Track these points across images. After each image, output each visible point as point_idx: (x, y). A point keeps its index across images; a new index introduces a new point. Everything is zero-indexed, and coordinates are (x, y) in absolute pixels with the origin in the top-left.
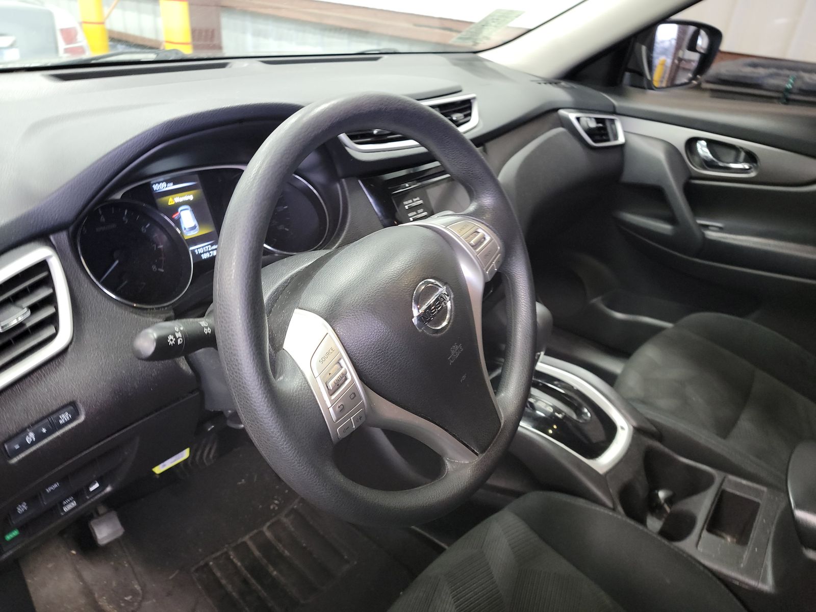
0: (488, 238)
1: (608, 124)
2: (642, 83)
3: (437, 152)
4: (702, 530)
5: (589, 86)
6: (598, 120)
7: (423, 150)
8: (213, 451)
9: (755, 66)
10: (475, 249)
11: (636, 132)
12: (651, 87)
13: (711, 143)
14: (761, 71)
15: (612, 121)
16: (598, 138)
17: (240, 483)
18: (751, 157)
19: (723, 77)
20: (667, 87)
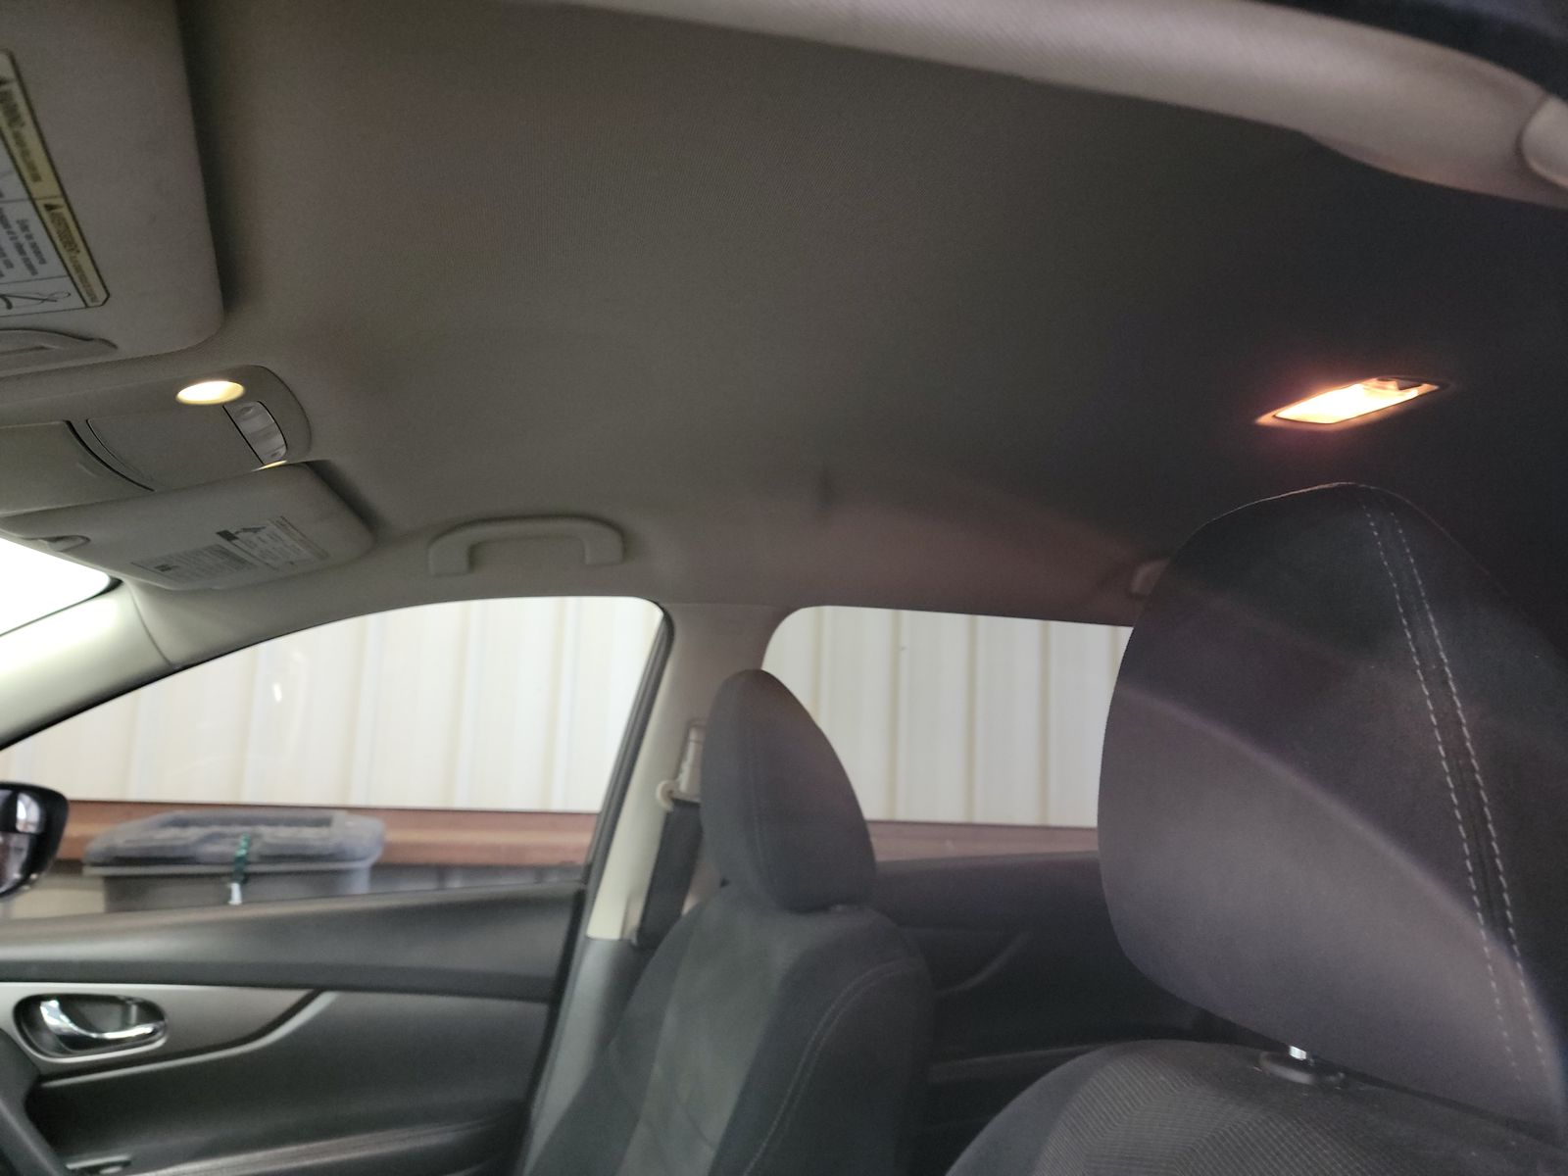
9: (184, 824)
13: (68, 1003)
14: (193, 833)
18: (150, 1011)
19: (121, 854)
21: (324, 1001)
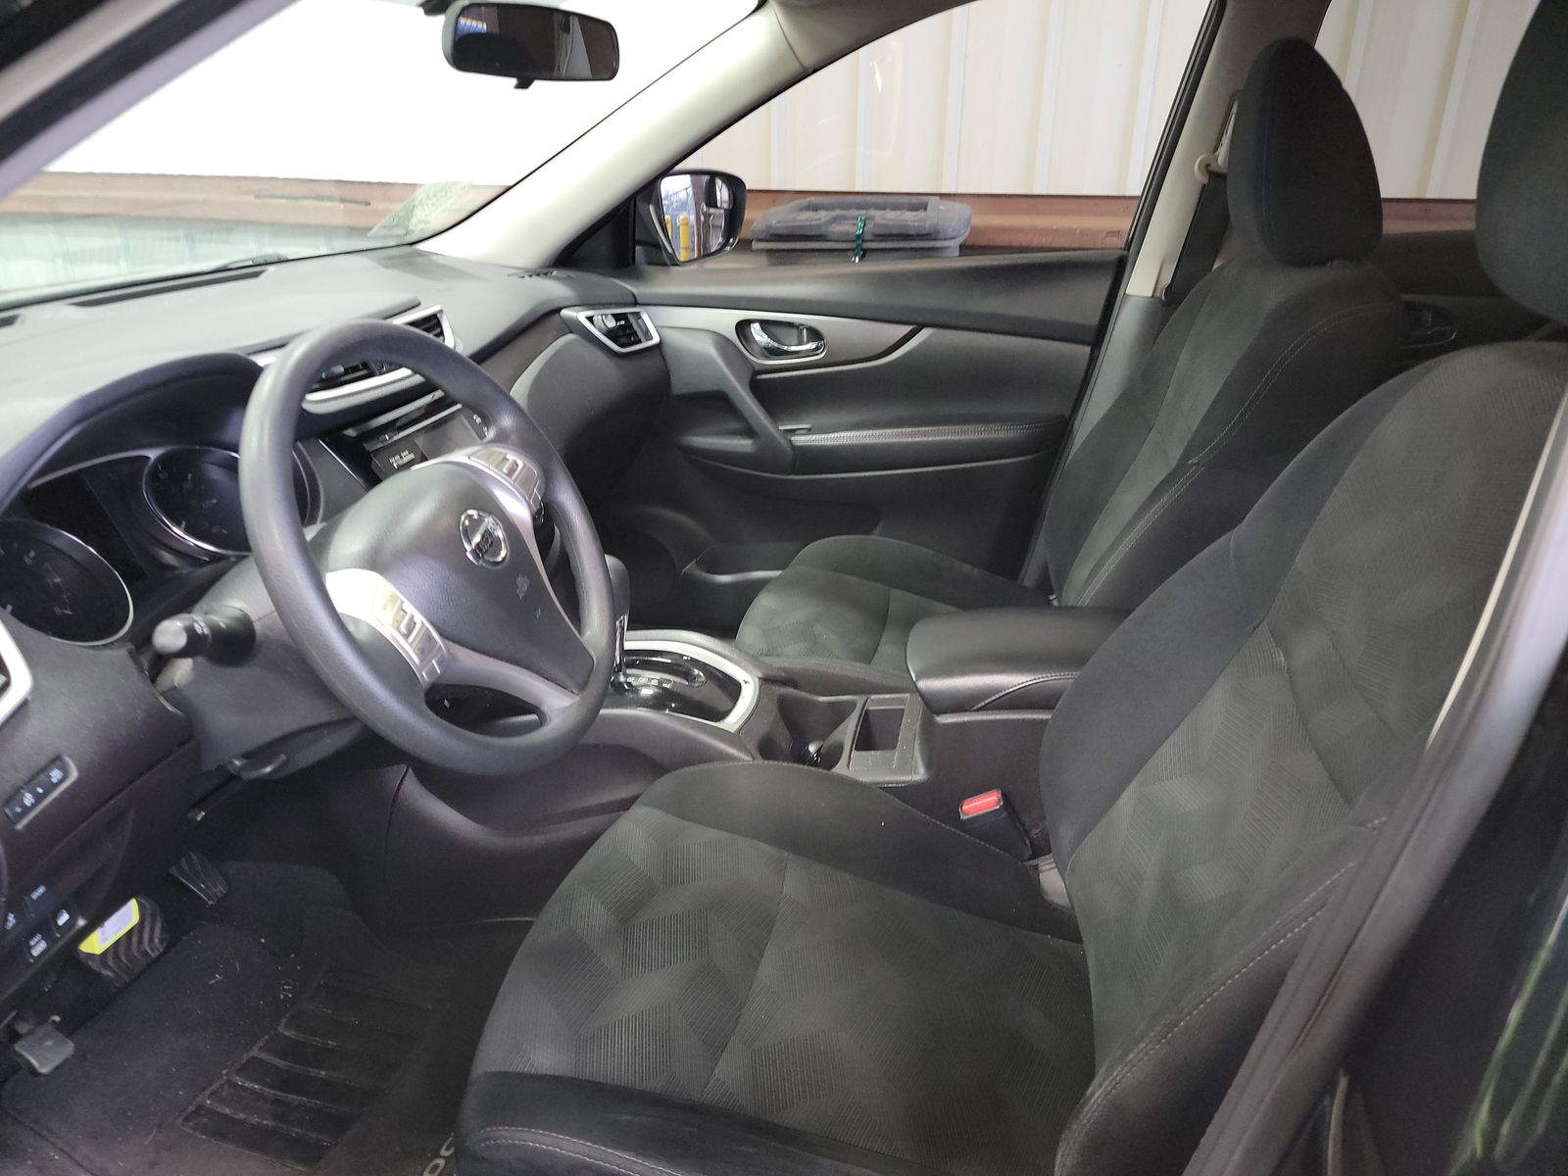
0: (520, 464)
1: (632, 319)
2: (661, 258)
3: (436, 378)
4: (851, 750)
5: (593, 272)
6: (617, 317)
7: (418, 379)
8: (157, 931)
9: (815, 208)
10: (511, 478)
11: (675, 325)
12: (675, 263)
13: (765, 324)
14: (823, 216)
15: (637, 315)
16: (624, 340)
17: (212, 982)
18: (815, 334)
19: (776, 232)
20: (700, 257)
21: (925, 334)
